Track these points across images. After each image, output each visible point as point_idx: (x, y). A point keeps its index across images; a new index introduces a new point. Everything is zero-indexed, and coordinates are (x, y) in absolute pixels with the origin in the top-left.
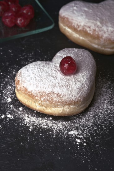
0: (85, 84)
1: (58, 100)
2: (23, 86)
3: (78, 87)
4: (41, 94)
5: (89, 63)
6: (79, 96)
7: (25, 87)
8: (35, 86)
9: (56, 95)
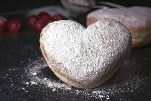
0: (97, 72)
1: (64, 74)
2: (43, 42)
3: (87, 72)
4: (53, 60)
5: (116, 50)
6: (85, 81)
7: (44, 44)
8: (51, 49)
9: (64, 69)
